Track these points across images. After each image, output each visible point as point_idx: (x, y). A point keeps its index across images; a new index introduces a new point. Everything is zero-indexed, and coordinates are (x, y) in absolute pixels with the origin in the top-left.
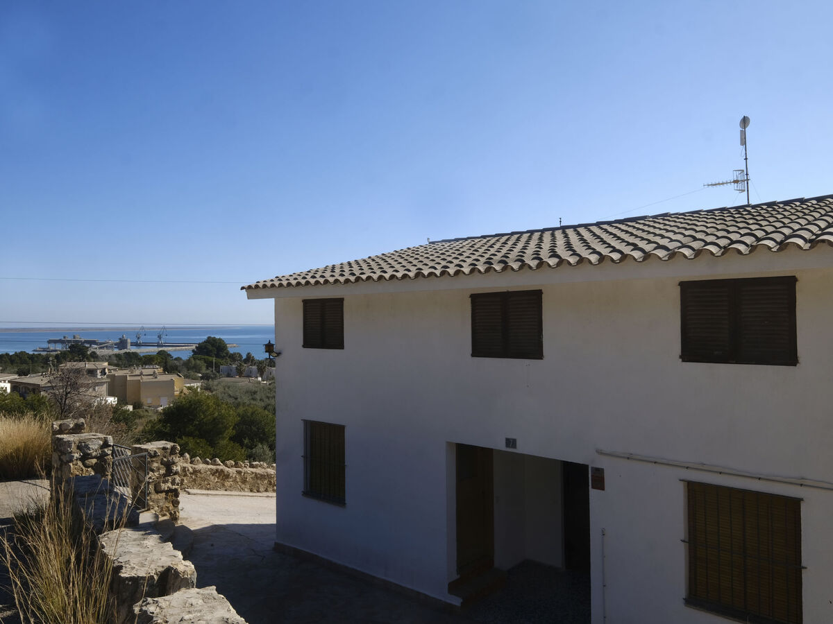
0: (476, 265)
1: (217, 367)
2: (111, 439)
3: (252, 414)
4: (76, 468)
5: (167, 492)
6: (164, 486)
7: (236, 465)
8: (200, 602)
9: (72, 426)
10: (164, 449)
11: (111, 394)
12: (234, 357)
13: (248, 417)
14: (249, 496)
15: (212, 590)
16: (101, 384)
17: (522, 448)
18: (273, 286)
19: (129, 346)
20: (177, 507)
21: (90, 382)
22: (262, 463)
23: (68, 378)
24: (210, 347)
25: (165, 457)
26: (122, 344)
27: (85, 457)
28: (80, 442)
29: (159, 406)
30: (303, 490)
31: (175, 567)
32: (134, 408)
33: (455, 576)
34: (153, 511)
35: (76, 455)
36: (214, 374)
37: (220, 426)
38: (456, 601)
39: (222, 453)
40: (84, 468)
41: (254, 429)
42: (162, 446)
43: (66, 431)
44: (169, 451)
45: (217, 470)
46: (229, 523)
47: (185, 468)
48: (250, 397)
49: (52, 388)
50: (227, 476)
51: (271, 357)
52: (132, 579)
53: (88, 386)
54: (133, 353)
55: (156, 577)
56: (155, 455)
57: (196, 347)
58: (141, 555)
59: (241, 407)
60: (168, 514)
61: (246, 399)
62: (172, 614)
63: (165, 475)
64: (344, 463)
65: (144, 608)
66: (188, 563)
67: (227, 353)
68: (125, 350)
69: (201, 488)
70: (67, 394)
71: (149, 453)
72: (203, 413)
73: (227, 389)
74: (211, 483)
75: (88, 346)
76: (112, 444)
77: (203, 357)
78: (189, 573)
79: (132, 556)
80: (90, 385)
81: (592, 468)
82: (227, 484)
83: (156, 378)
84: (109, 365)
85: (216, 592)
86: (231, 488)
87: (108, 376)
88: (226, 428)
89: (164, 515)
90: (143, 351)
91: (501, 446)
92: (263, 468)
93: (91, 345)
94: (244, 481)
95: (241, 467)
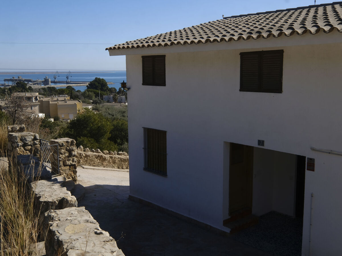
0: (243, 35)
1: (102, 96)
2: (38, 136)
3: (122, 124)
4: (20, 150)
5: (70, 166)
6: (68, 163)
7: (109, 153)
8: (76, 213)
9: (18, 128)
10: (67, 142)
11: (41, 112)
12: (111, 90)
13: (120, 127)
14: (117, 171)
15: (83, 208)
16: (35, 106)
17: (267, 146)
18: (124, 48)
19: (50, 83)
20: (76, 174)
21: (28, 104)
22: (124, 152)
23: (16, 102)
24: (97, 84)
25: (68, 147)
26: (46, 82)
27: (25, 145)
28: (22, 137)
29: (68, 119)
30: (143, 167)
31: (66, 198)
32: (54, 120)
33: (228, 217)
34: (63, 176)
35: (20, 144)
36: (100, 101)
37: (102, 131)
38: (227, 230)
39: (104, 147)
40: (25, 151)
41: (123, 133)
42: (66, 141)
43: (15, 132)
44: (70, 143)
45: (99, 156)
46: (105, 184)
47: (80, 154)
48: (121, 115)
49: (8, 107)
50: (105, 159)
51: (125, 91)
52: (45, 202)
53: (27, 107)
54: (52, 87)
55: (57, 202)
56: (62, 145)
57: (89, 84)
58: (50, 192)
59: (115, 121)
60: (71, 178)
61: (119, 116)
62: (62, 217)
63: (68, 157)
64: (166, 152)
65: (50, 214)
66: (73, 197)
67: (107, 88)
68: (48, 86)
69: (90, 165)
70: (15, 111)
71: (59, 144)
72: (92, 123)
73: (107, 110)
74: (96, 163)
75: (27, 83)
76: (38, 138)
77: (93, 90)
78: (74, 201)
79: (46, 192)
80: (28, 106)
81: (308, 158)
82: (105, 163)
83: (66, 102)
84: (39, 94)
85: (85, 209)
86: (107, 166)
87: (39, 101)
88: (106, 132)
89: (69, 178)
90: (58, 86)
91: (255, 144)
92: (125, 155)
93: (28, 83)
94: (114, 162)
95: (112, 154)
